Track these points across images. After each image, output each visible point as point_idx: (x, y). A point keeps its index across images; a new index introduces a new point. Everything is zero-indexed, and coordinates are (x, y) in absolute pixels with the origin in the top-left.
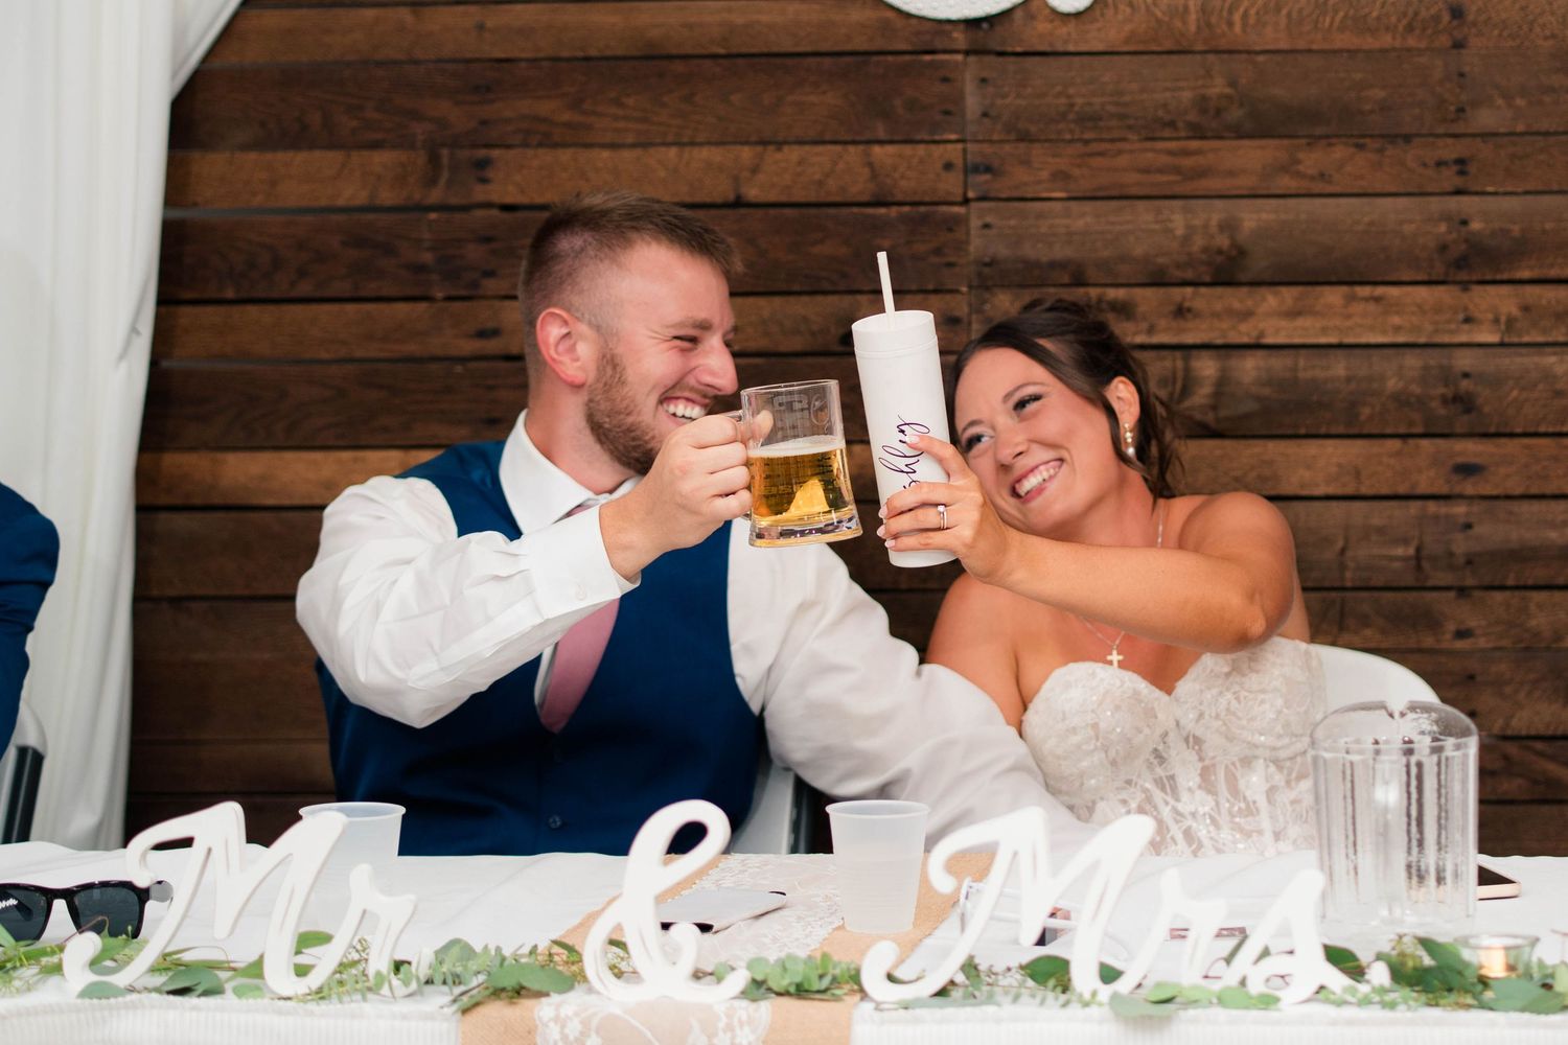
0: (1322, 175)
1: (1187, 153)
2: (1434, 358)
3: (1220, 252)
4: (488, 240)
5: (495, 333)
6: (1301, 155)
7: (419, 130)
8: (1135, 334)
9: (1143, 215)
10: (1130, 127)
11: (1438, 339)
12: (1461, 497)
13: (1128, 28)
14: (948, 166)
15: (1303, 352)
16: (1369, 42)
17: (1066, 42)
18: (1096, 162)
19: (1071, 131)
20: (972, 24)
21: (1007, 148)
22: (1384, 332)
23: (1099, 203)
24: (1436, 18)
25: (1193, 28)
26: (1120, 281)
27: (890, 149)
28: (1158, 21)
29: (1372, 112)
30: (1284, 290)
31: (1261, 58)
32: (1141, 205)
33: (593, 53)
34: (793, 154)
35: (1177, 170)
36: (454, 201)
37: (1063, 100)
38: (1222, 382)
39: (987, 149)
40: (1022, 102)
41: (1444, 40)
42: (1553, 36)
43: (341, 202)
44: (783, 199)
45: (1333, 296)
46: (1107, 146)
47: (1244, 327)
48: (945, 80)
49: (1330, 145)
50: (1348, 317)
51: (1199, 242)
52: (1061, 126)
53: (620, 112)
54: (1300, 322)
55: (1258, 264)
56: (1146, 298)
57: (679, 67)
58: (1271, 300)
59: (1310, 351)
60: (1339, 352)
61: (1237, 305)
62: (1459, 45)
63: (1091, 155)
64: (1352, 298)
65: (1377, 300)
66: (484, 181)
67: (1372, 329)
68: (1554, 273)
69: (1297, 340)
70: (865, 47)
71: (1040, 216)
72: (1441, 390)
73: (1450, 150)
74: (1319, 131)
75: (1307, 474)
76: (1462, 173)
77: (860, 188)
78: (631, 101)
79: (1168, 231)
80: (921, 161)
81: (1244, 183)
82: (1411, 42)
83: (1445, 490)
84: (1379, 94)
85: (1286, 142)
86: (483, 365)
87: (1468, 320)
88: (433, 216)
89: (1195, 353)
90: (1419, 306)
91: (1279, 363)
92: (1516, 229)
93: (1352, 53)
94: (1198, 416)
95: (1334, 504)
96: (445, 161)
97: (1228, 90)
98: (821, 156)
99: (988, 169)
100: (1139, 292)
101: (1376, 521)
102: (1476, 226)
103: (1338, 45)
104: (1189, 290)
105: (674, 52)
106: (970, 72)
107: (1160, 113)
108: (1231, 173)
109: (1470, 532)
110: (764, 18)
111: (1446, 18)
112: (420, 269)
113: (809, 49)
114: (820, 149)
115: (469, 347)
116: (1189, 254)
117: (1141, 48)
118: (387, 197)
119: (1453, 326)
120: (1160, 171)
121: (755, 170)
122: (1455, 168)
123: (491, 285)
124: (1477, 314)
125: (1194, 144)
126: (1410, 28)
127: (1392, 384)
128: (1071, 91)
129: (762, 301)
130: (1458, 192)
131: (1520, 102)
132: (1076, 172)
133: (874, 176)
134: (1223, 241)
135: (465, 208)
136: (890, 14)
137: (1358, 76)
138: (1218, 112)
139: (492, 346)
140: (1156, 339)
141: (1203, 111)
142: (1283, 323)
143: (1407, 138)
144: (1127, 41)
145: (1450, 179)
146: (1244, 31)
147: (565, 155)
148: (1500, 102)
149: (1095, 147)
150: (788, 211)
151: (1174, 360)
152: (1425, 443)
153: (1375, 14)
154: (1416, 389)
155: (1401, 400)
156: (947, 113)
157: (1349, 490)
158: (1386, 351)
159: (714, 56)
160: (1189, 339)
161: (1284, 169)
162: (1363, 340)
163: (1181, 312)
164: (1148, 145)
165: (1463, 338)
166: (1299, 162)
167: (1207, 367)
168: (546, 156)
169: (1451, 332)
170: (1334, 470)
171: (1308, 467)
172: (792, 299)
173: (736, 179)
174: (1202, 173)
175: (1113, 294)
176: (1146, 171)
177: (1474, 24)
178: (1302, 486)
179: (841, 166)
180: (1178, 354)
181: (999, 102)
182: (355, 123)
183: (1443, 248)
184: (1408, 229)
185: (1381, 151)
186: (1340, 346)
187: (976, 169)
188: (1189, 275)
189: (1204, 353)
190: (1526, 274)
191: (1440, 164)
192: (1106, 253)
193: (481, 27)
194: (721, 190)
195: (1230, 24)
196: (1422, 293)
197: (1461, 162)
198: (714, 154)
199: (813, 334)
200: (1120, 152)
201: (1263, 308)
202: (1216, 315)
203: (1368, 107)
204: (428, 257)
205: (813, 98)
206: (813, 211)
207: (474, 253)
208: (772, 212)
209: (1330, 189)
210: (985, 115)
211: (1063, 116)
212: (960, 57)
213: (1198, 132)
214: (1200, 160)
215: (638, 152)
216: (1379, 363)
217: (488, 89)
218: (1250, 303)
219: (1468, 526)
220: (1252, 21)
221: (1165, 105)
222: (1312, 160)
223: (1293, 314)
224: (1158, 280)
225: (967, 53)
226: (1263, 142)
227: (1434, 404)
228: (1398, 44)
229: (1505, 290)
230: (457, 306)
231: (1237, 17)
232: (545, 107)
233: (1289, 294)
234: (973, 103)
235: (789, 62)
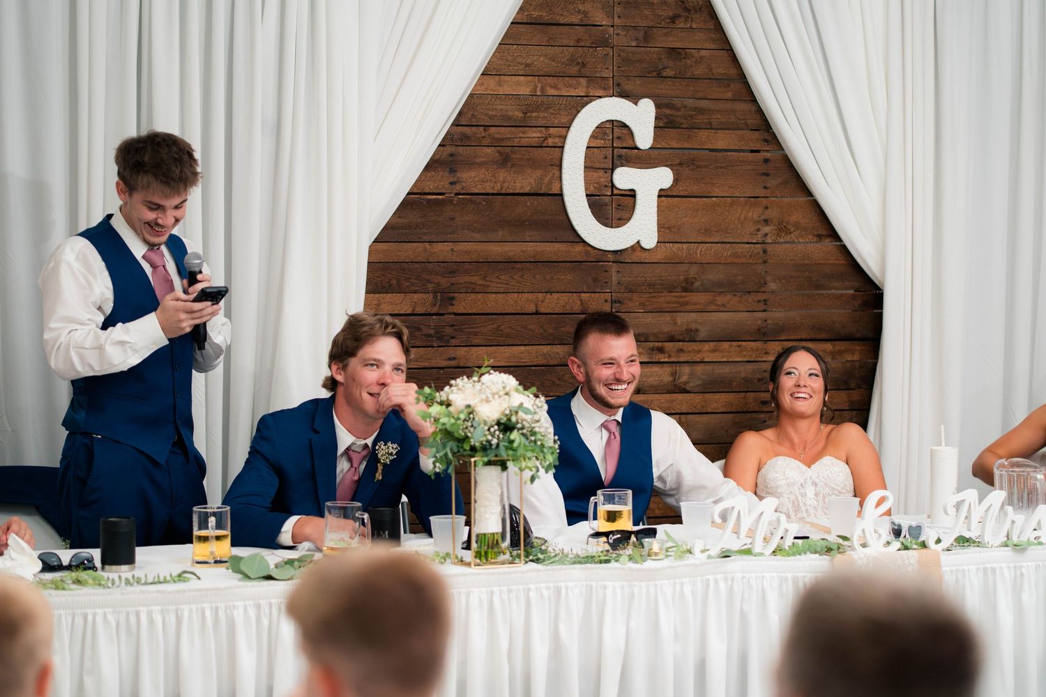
0: (723, 305)
1: (681, 297)
2: (756, 366)
3: (691, 331)
4: (453, 325)
5: (454, 358)
6: (717, 298)
7: (430, 286)
8: (665, 358)
9: (668, 317)
10: (664, 288)
11: (756, 360)
12: (762, 412)
13: (665, 254)
14: (606, 301)
15: (716, 364)
16: (738, 261)
17: (645, 259)
18: (652, 300)
19: (646, 289)
20: (615, 252)
21: (625, 295)
22: (741, 357)
23: (654, 314)
24: (759, 253)
25: (685, 254)
26: (660, 340)
27: (587, 295)
28: (674, 252)
29: (739, 284)
30: (711, 343)
31: (705, 265)
32: (667, 314)
33: (491, 260)
34: (555, 296)
35: (679, 303)
36: (442, 312)
37: (643, 279)
38: (691, 374)
39: (619, 295)
40: (630, 279)
41: (761, 261)
42: (793, 260)
43: (402, 312)
44: (552, 312)
45: (725, 345)
46: (656, 294)
47: (699, 356)
48: (606, 271)
49: (725, 295)
50: (730, 352)
51: (684, 327)
52: (643, 287)
53: (499, 281)
54: (715, 354)
55: (703, 334)
56: (669, 346)
57: (518, 265)
58: (707, 346)
59: (718, 364)
60: (727, 364)
61: (696, 348)
62: (765, 262)
63: (652, 297)
64: (731, 346)
65: (739, 346)
66: (452, 305)
67: (737, 356)
68: (792, 337)
69: (715, 360)
70: (581, 260)
71: (635, 318)
72: (758, 376)
73: (762, 297)
74: (722, 290)
75: (716, 405)
76: (766, 304)
77: (577, 308)
78: (502, 277)
79: (675, 323)
80: (597, 299)
81: (700, 307)
82: (751, 261)
83: (758, 410)
84: (740, 278)
85: (712, 293)
86: (450, 370)
87: (766, 353)
88: (434, 317)
89: (682, 364)
90: (752, 349)
91: (708, 368)
92: (781, 323)
93: (733, 264)
94: (683, 386)
95: (725, 415)
96: (439, 298)
97: (695, 276)
98: (565, 297)
99: (619, 302)
100: (666, 343)
101: (737, 420)
102: (769, 322)
103: (728, 261)
104: (681, 343)
105: (517, 260)
106: (614, 268)
107: (674, 283)
108: (695, 304)
109: (766, 423)
110: (548, 249)
111: (762, 253)
112: (430, 336)
113: (562, 260)
114: (563, 294)
115: (445, 364)
116: (682, 331)
117: (668, 261)
118: (419, 310)
119: (761, 355)
120: (673, 303)
121: (543, 302)
122: (763, 303)
123: (453, 342)
124: (769, 352)
125: (684, 294)
126: (751, 256)
127: (743, 375)
128: (646, 276)
129: (544, 347)
130: (765, 311)
131: (783, 281)
132: (647, 303)
133: (582, 304)
134: (693, 326)
135: (443, 315)
136: (589, 248)
137: (735, 272)
138: (692, 283)
139: (453, 363)
140: (671, 360)
141: (687, 283)
142: (710, 354)
143: (749, 292)
144: (664, 259)
145: (762, 307)
146: (700, 255)
147: (480, 296)
148: (777, 281)
149: (652, 295)
150: (554, 316)
151: (676, 367)
152: (752, 394)
153: (740, 251)
154: (750, 376)
155: (746, 380)
156: (606, 283)
157: (729, 411)
158: (741, 364)
159: (530, 262)
160: (681, 359)
161: (711, 303)
162: (735, 360)
163: (680, 351)
164: (670, 294)
165: (765, 359)
166: (716, 300)
167: (686, 370)
168: (473, 296)
169: (760, 357)
170: (725, 403)
171: (717, 403)
172: (554, 346)
173: (536, 305)
174: (687, 303)
175: (657, 344)
176: (668, 303)
177: (770, 255)
178: (715, 409)
179: (571, 300)
180: (677, 365)
181: (623, 279)
182: (408, 284)
183: (759, 330)
184: (749, 322)
185: (741, 297)
186: (728, 362)
187: (615, 302)
188: (681, 338)
189: (685, 364)
190: (784, 338)
191: (758, 301)
192: (656, 331)
193: (452, 250)
194: (532, 309)
195: (696, 254)
196: (752, 343)
197: (765, 300)
198: (530, 296)
199: (560, 358)
200: (661, 296)
201: (704, 349)
202: (689, 352)
203: (738, 282)
204: (432, 332)
205: (562, 277)
206: (562, 316)
207: (449, 331)
208: (549, 316)
209: (725, 309)
210: (619, 283)
211: (644, 283)
212: (611, 263)
213: (685, 290)
214: (686, 299)
215: (504, 295)
216: (741, 368)
217: (454, 272)
218: (700, 348)
219: (765, 421)
220: (703, 253)
221: (675, 281)
222: (720, 300)
223: (714, 351)
224: (672, 339)
225: (613, 262)
226: (706, 293)
227: (755, 381)
228: (747, 261)
229: (777, 343)
230: (442, 348)
231: (698, 252)
232: (474, 279)
233: (712, 344)
234: (615, 279)
235: (556, 264)
